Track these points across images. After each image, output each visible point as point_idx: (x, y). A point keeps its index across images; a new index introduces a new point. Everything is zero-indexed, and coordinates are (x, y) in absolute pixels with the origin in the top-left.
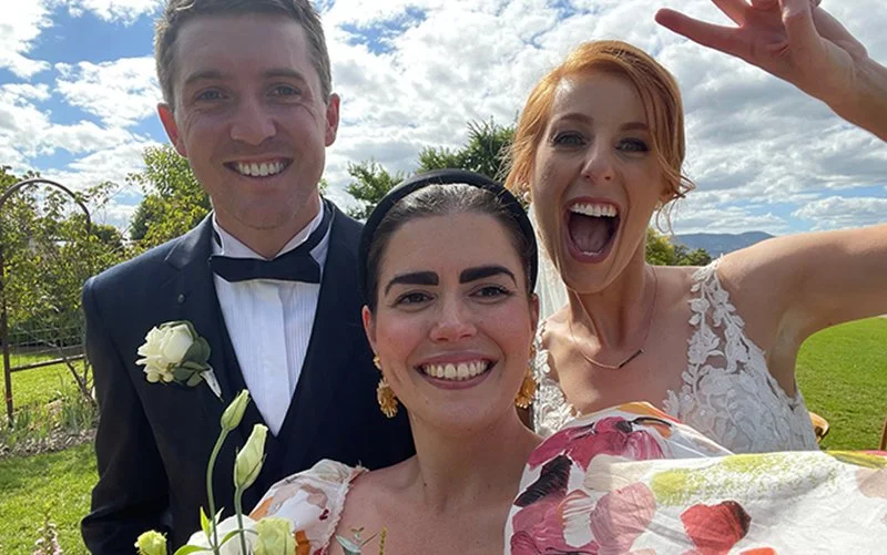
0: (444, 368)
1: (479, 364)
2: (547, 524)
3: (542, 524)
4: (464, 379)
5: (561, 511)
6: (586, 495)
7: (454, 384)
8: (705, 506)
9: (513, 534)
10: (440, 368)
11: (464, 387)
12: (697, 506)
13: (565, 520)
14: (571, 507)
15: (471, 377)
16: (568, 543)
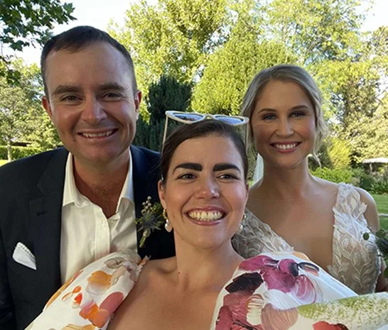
0: (201, 214)
1: (219, 213)
2: (240, 308)
3: (238, 306)
4: (210, 220)
5: (248, 302)
6: (261, 298)
7: (206, 223)
8: (328, 324)
9: (222, 305)
10: (199, 214)
11: (210, 225)
12: (323, 322)
13: (249, 308)
14: (253, 302)
15: (214, 220)
16: (248, 321)
